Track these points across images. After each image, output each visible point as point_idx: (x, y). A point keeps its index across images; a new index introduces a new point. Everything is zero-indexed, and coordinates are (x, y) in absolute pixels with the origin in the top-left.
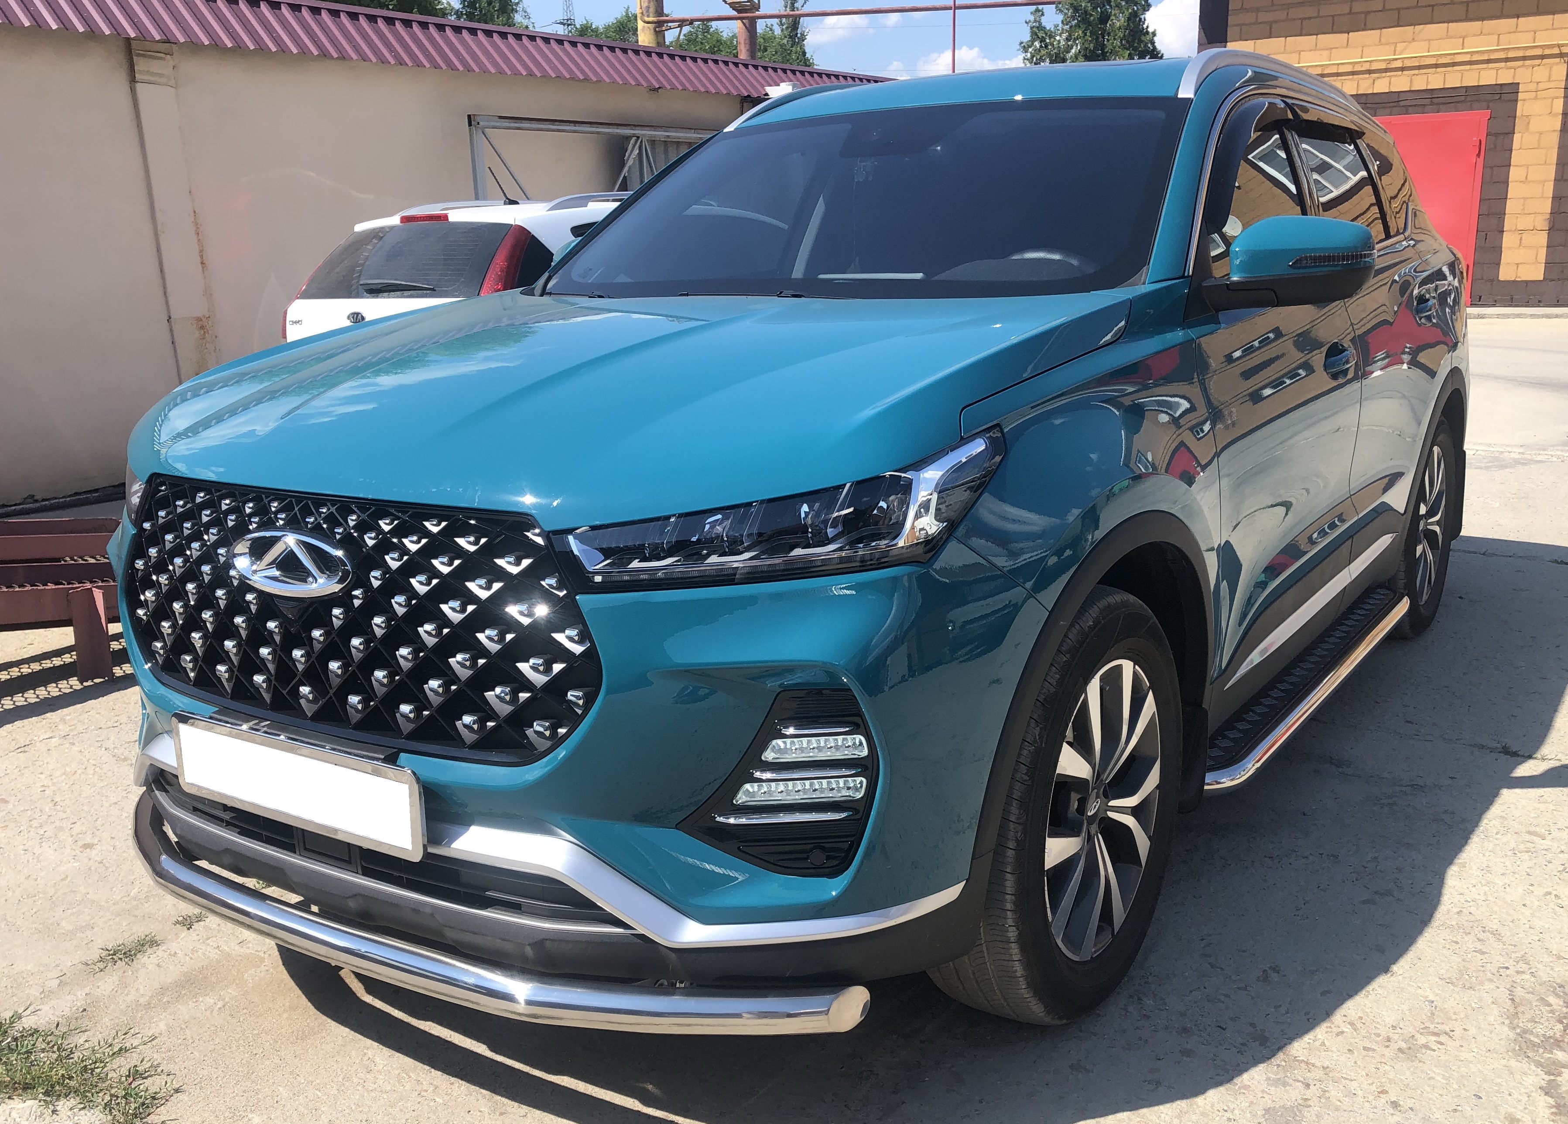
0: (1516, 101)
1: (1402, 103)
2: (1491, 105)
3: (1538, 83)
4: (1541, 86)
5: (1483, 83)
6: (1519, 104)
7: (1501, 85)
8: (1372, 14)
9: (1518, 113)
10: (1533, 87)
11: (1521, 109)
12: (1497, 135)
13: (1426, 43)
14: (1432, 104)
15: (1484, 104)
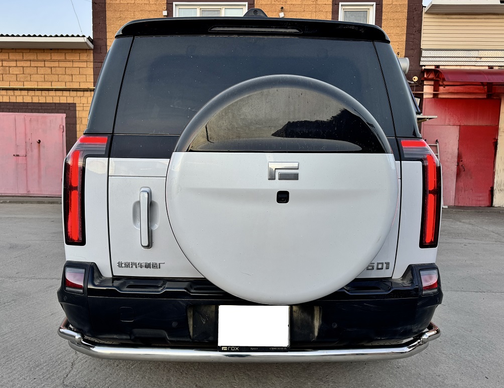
0: (76, 110)
1: (30, 107)
2: (67, 111)
3: (83, 104)
4: (85, 105)
5: (61, 102)
6: (77, 112)
7: (69, 104)
8: (12, 68)
9: (77, 116)
10: (82, 105)
11: (78, 114)
12: (70, 124)
13: (36, 83)
14: (42, 109)
15: (63, 111)
